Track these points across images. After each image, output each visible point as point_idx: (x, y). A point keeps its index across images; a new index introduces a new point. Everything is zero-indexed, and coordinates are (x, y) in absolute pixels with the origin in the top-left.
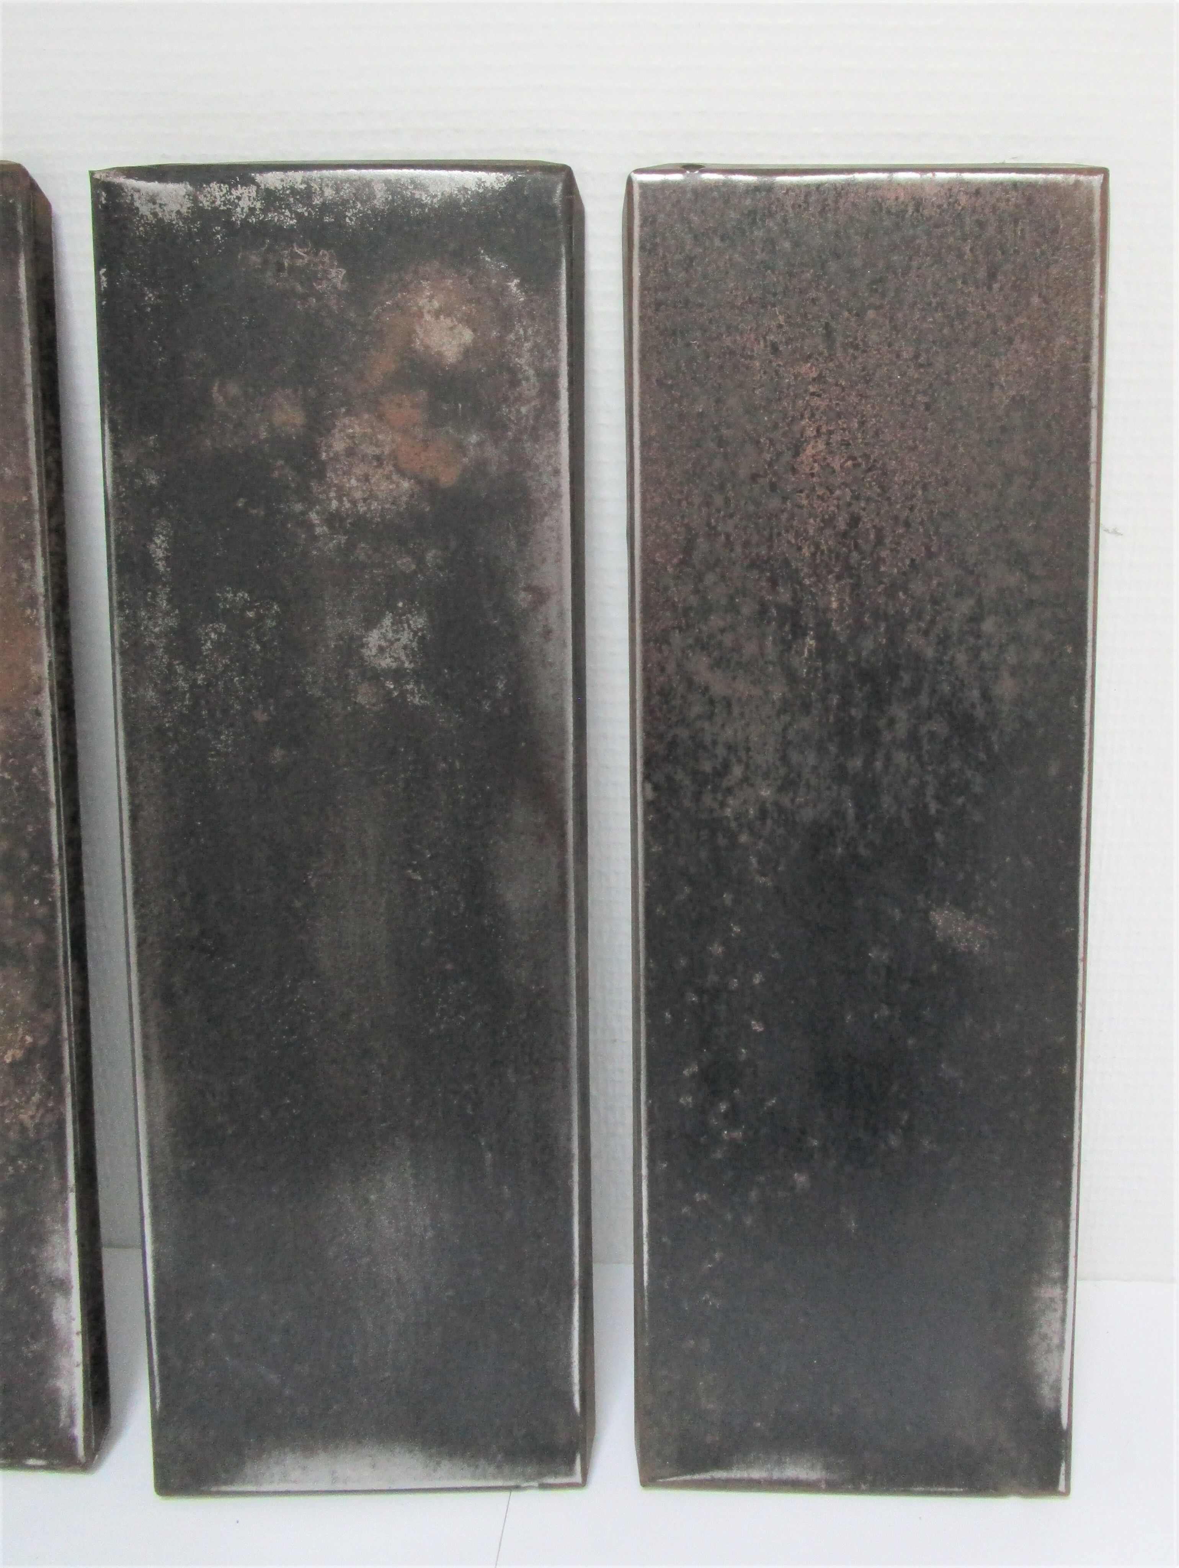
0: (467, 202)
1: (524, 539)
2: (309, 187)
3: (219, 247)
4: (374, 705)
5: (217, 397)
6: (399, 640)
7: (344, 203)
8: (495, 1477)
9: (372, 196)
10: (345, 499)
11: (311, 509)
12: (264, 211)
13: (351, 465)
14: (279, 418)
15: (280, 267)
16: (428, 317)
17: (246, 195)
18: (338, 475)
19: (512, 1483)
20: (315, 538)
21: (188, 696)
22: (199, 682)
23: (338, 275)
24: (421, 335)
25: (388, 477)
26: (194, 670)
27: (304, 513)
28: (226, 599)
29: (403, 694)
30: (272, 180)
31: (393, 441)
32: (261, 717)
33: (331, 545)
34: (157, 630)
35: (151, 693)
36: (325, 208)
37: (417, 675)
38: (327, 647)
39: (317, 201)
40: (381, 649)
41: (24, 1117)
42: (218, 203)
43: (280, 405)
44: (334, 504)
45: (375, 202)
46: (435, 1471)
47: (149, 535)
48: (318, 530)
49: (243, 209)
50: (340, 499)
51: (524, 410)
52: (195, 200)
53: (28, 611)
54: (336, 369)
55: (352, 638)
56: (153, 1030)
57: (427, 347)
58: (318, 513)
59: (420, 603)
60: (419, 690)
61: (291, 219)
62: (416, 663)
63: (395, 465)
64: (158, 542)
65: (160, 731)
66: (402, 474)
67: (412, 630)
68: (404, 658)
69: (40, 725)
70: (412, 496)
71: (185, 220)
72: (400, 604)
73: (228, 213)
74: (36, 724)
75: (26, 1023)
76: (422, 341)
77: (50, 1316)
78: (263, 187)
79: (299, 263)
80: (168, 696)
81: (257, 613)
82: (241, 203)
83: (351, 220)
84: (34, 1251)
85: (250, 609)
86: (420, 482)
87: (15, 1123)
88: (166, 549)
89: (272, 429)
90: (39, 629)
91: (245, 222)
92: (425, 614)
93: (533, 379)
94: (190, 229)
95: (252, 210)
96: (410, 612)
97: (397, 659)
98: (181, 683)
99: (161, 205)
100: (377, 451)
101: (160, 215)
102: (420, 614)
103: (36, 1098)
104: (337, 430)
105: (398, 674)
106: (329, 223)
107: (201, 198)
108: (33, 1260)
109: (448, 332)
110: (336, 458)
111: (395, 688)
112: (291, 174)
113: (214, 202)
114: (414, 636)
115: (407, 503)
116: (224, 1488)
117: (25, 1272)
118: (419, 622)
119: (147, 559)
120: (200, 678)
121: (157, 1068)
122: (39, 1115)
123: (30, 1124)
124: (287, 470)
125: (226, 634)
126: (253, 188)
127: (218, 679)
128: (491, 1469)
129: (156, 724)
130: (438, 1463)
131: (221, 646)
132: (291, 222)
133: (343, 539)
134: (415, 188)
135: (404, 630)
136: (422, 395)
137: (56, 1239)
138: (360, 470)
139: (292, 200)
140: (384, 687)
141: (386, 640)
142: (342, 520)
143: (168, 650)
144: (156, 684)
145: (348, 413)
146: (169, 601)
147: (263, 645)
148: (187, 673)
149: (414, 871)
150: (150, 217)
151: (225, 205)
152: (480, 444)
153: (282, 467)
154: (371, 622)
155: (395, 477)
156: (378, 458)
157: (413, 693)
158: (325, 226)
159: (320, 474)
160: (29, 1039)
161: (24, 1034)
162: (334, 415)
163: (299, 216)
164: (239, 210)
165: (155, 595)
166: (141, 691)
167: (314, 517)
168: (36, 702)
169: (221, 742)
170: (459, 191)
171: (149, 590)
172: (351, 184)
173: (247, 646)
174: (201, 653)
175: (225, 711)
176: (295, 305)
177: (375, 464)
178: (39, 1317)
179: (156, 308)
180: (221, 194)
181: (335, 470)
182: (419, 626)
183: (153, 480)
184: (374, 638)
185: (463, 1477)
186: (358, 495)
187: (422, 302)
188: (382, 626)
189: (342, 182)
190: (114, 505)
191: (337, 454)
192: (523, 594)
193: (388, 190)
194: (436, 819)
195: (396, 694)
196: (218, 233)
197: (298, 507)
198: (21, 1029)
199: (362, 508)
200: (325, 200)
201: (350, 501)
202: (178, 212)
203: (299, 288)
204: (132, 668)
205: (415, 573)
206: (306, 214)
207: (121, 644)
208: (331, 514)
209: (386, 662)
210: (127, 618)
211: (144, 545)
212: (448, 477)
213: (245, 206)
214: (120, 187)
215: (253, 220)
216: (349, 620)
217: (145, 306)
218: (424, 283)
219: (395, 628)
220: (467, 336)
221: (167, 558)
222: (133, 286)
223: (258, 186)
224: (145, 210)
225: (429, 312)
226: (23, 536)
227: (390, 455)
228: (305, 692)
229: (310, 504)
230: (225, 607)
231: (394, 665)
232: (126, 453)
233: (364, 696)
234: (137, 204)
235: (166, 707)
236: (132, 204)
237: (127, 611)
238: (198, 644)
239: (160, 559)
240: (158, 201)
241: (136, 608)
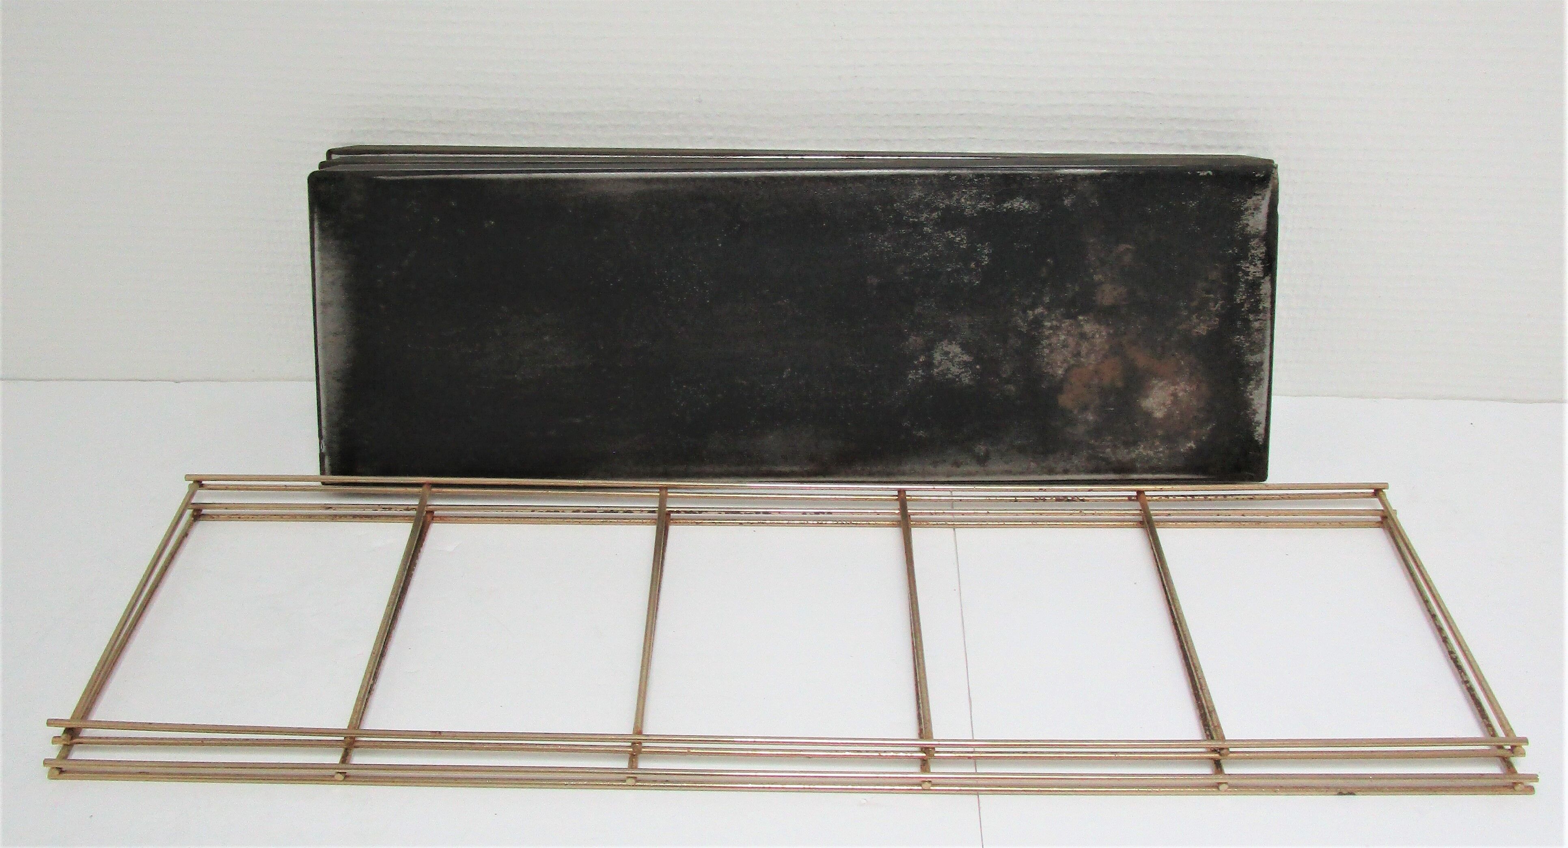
0: (1246, 415)
1: (1022, 450)
2: (1260, 312)
3: (1224, 251)
4: (908, 347)
5: (1123, 247)
6: (953, 365)
7: (1249, 335)
8: (328, 420)
9: (1253, 352)
10: (1051, 331)
11: (1045, 308)
12: (1246, 282)
13: (1072, 336)
14: (1107, 288)
15: (1208, 292)
16: (1172, 388)
17: (1257, 270)
18: (1067, 327)
19: (324, 432)
20: (1025, 310)
21: (916, 220)
22: (925, 228)
23: (1202, 329)
24: (1161, 384)
25: (1065, 361)
26: (934, 225)
27: (1042, 303)
28: (984, 249)
29: (916, 368)
30: (1266, 287)
31: (1090, 364)
32: (900, 270)
33: (1020, 321)
34: (963, 200)
35: (918, 194)
36: (1247, 322)
37: (928, 377)
38: (949, 317)
39: (1251, 317)
40: (947, 353)
42: (1253, 251)
43: (1116, 289)
44: (1048, 324)
45: (1249, 355)
46: (333, 378)
47: (1028, 198)
48: (1030, 312)
49: (1248, 267)
50: (1051, 328)
51: (1108, 450)
52: (1255, 236)
54: (1139, 327)
55: (955, 333)
56: (671, 186)
57: (1153, 387)
58: (1042, 312)
59: (977, 380)
60: (918, 378)
61: (1241, 300)
62: (937, 376)
63: (1073, 365)
64: (1024, 204)
65: (891, 200)
66: (1068, 370)
67: (960, 375)
68: (941, 368)
70: (1052, 376)
71: (1243, 229)
72: (978, 367)
73: (1245, 258)
76: (1156, 384)
78: (1262, 281)
79: (1211, 304)
80: (916, 206)
81: (973, 270)
82: (1252, 266)
83: (1238, 339)
85: (977, 265)
86: (1061, 382)
88: (1019, 208)
89: (1101, 283)
91: (1239, 269)
92: (971, 383)
93: (1128, 457)
94: (1237, 232)
95: (1247, 274)
96: (972, 374)
97: (940, 363)
98: (925, 215)
99: (1253, 213)
100: (1083, 353)
101: (1246, 213)
102: (970, 380)
104: (1098, 327)
105: (929, 365)
106: (1236, 325)
107: (1257, 240)
109: (1161, 402)
110: (1079, 326)
111: (919, 362)
112: (1269, 300)
113: (1253, 248)
114: (956, 375)
115: (1047, 372)
116: (316, 224)
118: (966, 380)
119: (1012, 196)
120: (927, 229)
121: (643, 187)
124: (1071, 293)
125: (959, 248)
126: (1261, 275)
127: (927, 241)
128: (335, 418)
129: (896, 197)
131: (950, 243)
132: (1238, 300)
133: (1024, 330)
134: (1257, 381)
135: (960, 369)
136: (1120, 384)
138: (1071, 341)
139: (1252, 300)
140: (921, 354)
141: (953, 357)
142: (1037, 329)
143: (948, 208)
144: (925, 198)
145: (1109, 335)
146: (983, 209)
147: (951, 273)
148: (932, 220)
150: (1245, 206)
151: (1251, 256)
152: (1086, 422)
153: (1074, 290)
154: (965, 347)
155: (1065, 365)
156: (1078, 354)
157: (916, 373)
158: (1235, 322)
159: (1068, 315)
162: (1108, 325)
163: (1242, 305)
164: (1248, 265)
165: (988, 200)
166: (920, 188)
167: (1039, 310)
169: (883, 241)
170: (1254, 410)
171: (991, 195)
172: (1261, 340)
173: (950, 262)
174: (946, 231)
175: (904, 245)
176: (1182, 301)
177: (1075, 352)
179: (1184, 208)
180: (1259, 254)
181: (1071, 325)
182: (963, 379)
183: (1067, 202)
184: (955, 349)
186: (1054, 340)
187: (1182, 385)
188: (963, 354)
189: (1263, 333)
191: (1082, 326)
192: (983, 448)
193: (1256, 364)
195: (916, 362)
196: (1233, 251)
197: (1047, 300)
199: (1045, 342)
200: (1251, 322)
201: (1050, 334)
202: (1248, 225)
203: (1194, 304)
204: (935, 181)
205: (1000, 377)
206: (1243, 310)
207: (954, 175)
208: (1041, 321)
209: (938, 356)
210: (971, 180)
211: (1023, 194)
212: (1065, 400)
213: (1250, 269)
214: (1267, 187)
215: (1241, 274)
216: (967, 332)
217: (1186, 201)
218: (1194, 387)
219: (962, 363)
220: (1159, 414)
221: (1013, 209)
222: (1200, 193)
223: (1263, 278)
224: (1250, 203)
225: (1175, 389)
227: (1081, 362)
228: (918, 301)
229: (1049, 308)
230: (978, 248)
231: (935, 362)
232: (1086, 184)
233: (914, 341)
234: (1254, 198)
235: (908, 204)
236: (1255, 194)
237: (976, 180)
238: (952, 229)
239: (1012, 204)
240: (1255, 212)
241: (978, 187)
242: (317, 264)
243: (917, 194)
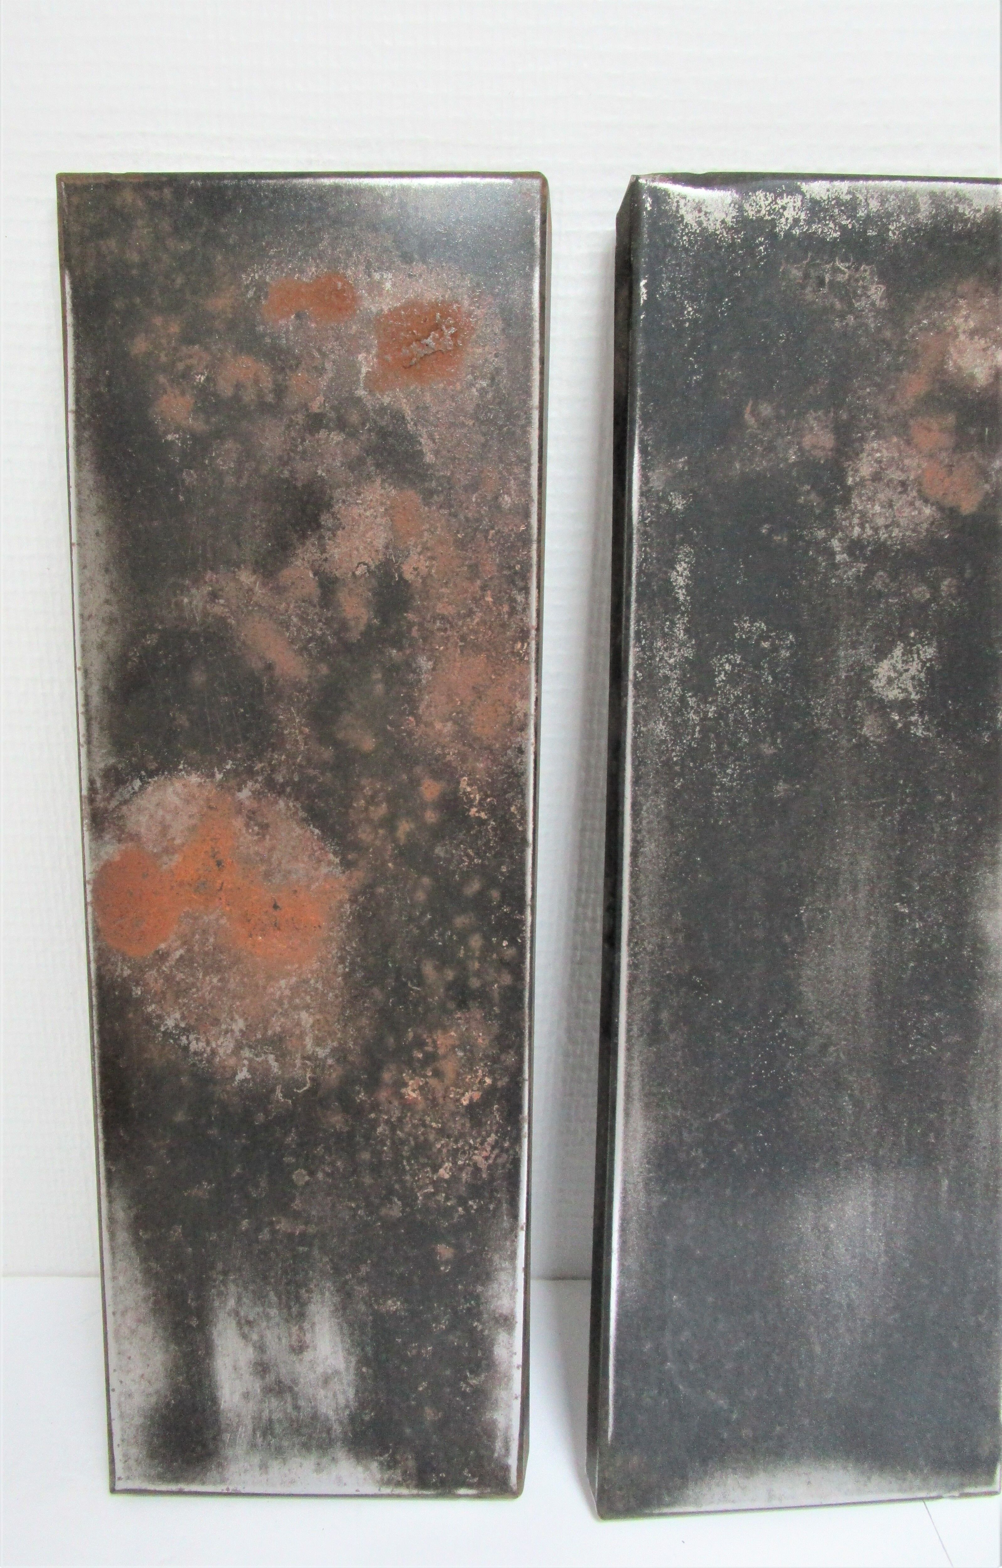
2: (855, 198)
3: (761, 260)
4: (880, 736)
5: (749, 419)
6: (907, 671)
7: (889, 215)
8: (919, 1489)
9: (916, 210)
10: (867, 525)
11: (833, 536)
12: (809, 222)
13: (875, 492)
14: (807, 441)
15: (821, 282)
16: (962, 337)
17: (791, 204)
18: (862, 501)
19: (933, 1493)
20: (835, 566)
21: (698, 728)
22: (710, 715)
23: (877, 292)
24: (955, 355)
25: (912, 504)
26: (706, 702)
27: (826, 540)
28: (742, 629)
29: (907, 725)
30: (817, 190)
31: (919, 466)
32: (767, 750)
33: (850, 573)
34: (672, 661)
35: (661, 726)
36: (868, 220)
37: (923, 707)
38: (838, 678)
39: (861, 213)
40: (890, 681)
41: (478, 1158)
42: (763, 212)
43: (812, 429)
44: (857, 531)
45: (919, 216)
46: (864, 1485)
47: (671, 564)
48: (838, 558)
49: (787, 219)
50: (862, 526)
52: (741, 209)
53: (519, 645)
54: (868, 390)
55: (863, 669)
57: (960, 369)
58: (840, 540)
59: (932, 634)
60: (922, 722)
61: (835, 231)
62: (922, 693)
63: (919, 491)
64: (680, 569)
65: (667, 764)
66: (926, 501)
67: (921, 661)
68: (910, 689)
69: (521, 762)
70: (932, 523)
71: (729, 229)
72: (912, 634)
73: (773, 223)
74: (519, 761)
75: (486, 1065)
76: (955, 362)
77: (491, 1352)
78: (808, 197)
79: (840, 278)
80: (677, 730)
81: (773, 644)
82: (785, 213)
83: (894, 234)
84: (479, 1289)
85: (765, 639)
86: (941, 508)
87: (469, 1165)
88: (687, 577)
89: (801, 451)
90: (528, 662)
91: (788, 234)
92: (935, 644)
94: (733, 239)
95: (796, 221)
96: (921, 643)
97: (905, 690)
98: (692, 715)
99: (706, 213)
100: (903, 477)
101: (705, 225)
102: (930, 644)
103: (492, 1139)
104: (865, 455)
105: (904, 706)
106: (873, 237)
107: (746, 206)
108: (477, 1298)
109: (982, 353)
110: (862, 483)
111: (900, 719)
112: (837, 183)
113: (759, 211)
114: (922, 667)
115: (927, 530)
116: (666, 1510)
117: (469, 1310)
118: (929, 652)
119: (668, 588)
120: (711, 711)
122: (493, 1156)
123: (483, 1164)
124: (813, 496)
125: (739, 665)
126: (799, 198)
127: (728, 712)
128: (918, 1482)
129: (664, 758)
130: (869, 1478)
131: (733, 679)
132: (835, 235)
133: (862, 566)
134: (960, 201)
135: (913, 660)
136: (951, 419)
137: (503, 1276)
138: (884, 495)
139: (836, 211)
140: (889, 718)
141: (895, 671)
142: (862, 548)
143: (682, 682)
144: (667, 717)
145: (878, 436)
146: (687, 631)
147: (775, 678)
148: (698, 705)
149: (903, 903)
150: (695, 226)
151: (770, 215)
153: (808, 492)
154: (882, 653)
155: (918, 503)
156: (903, 484)
157: (915, 724)
158: (867, 240)
159: (845, 501)
160: (488, 1081)
161: (484, 1076)
162: (863, 439)
163: (843, 228)
164: (783, 220)
165: (673, 623)
166: (651, 725)
167: (835, 544)
168: (519, 739)
169: (726, 776)
171: (667, 620)
172: (897, 196)
173: (759, 677)
174: (714, 684)
175: (733, 745)
176: (833, 322)
177: (900, 489)
178: (479, 1354)
179: (694, 321)
180: (767, 203)
181: (860, 496)
182: (929, 657)
183: (679, 504)
184: (884, 669)
185: (891, 1491)
186: (880, 521)
187: (958, 321)
188: (892, 657)
189: (887, 192)
190: (638, 530)
191: (863, 479)
193: (932, 203)
194: (929, 852)
195: (900, 725)
196: (761, 244)
197: (821, 534)
198: (480, 1071)
199: (883, 535)
200: (869, 212)
201: (871, 528)
202: (723, 222)
203: (838, 305)
204: (643, 701)
205: (929, 601)
206: (850, 227)
207: (635, 675)
208: (852, 541)
209: (893, 694)
210: (643, 649)
211: (666, 573)
212: (969, 503)
213: (789, 216)
214: (666, 193)
215: (796, 232)
216: (862, 650)
217: (684, 322)
218: (961, 302)
219: (905, 658)
220: (1000, 357)
221: (687, 586)
222: (674, 297)
223: (803, 195)
224: (690, 218)
225: (964, 332)
226: (518, 567)
227: (915, 480)
228: (813, 723)
229: (835, 530)
230: (741, 637)
231: (901, 696)
232: (654, 476)
233: (870, 728)
234: (682, 212)
235: (674, 741)
236: (677, 211)
237: (643, 642)
238: (711, 675)
239: (681, 587)
240: (704, 209)
241: (652, 638)
242: (722, 1507)
243: (660, 728)
